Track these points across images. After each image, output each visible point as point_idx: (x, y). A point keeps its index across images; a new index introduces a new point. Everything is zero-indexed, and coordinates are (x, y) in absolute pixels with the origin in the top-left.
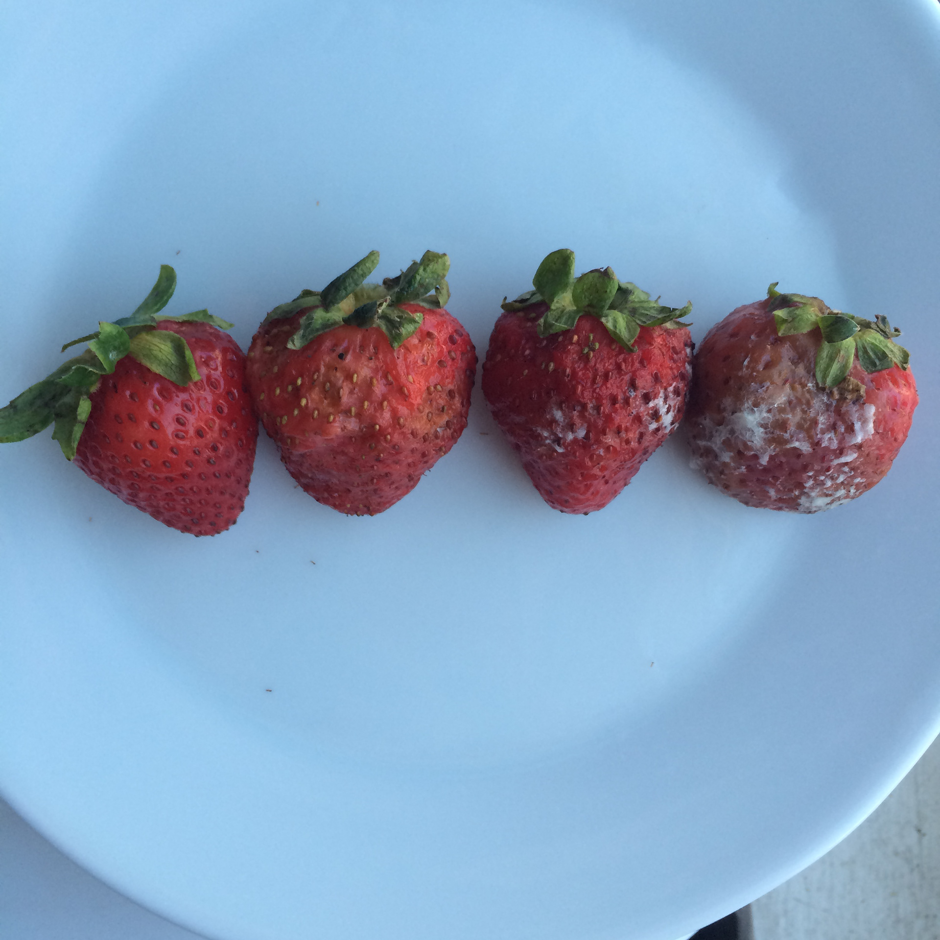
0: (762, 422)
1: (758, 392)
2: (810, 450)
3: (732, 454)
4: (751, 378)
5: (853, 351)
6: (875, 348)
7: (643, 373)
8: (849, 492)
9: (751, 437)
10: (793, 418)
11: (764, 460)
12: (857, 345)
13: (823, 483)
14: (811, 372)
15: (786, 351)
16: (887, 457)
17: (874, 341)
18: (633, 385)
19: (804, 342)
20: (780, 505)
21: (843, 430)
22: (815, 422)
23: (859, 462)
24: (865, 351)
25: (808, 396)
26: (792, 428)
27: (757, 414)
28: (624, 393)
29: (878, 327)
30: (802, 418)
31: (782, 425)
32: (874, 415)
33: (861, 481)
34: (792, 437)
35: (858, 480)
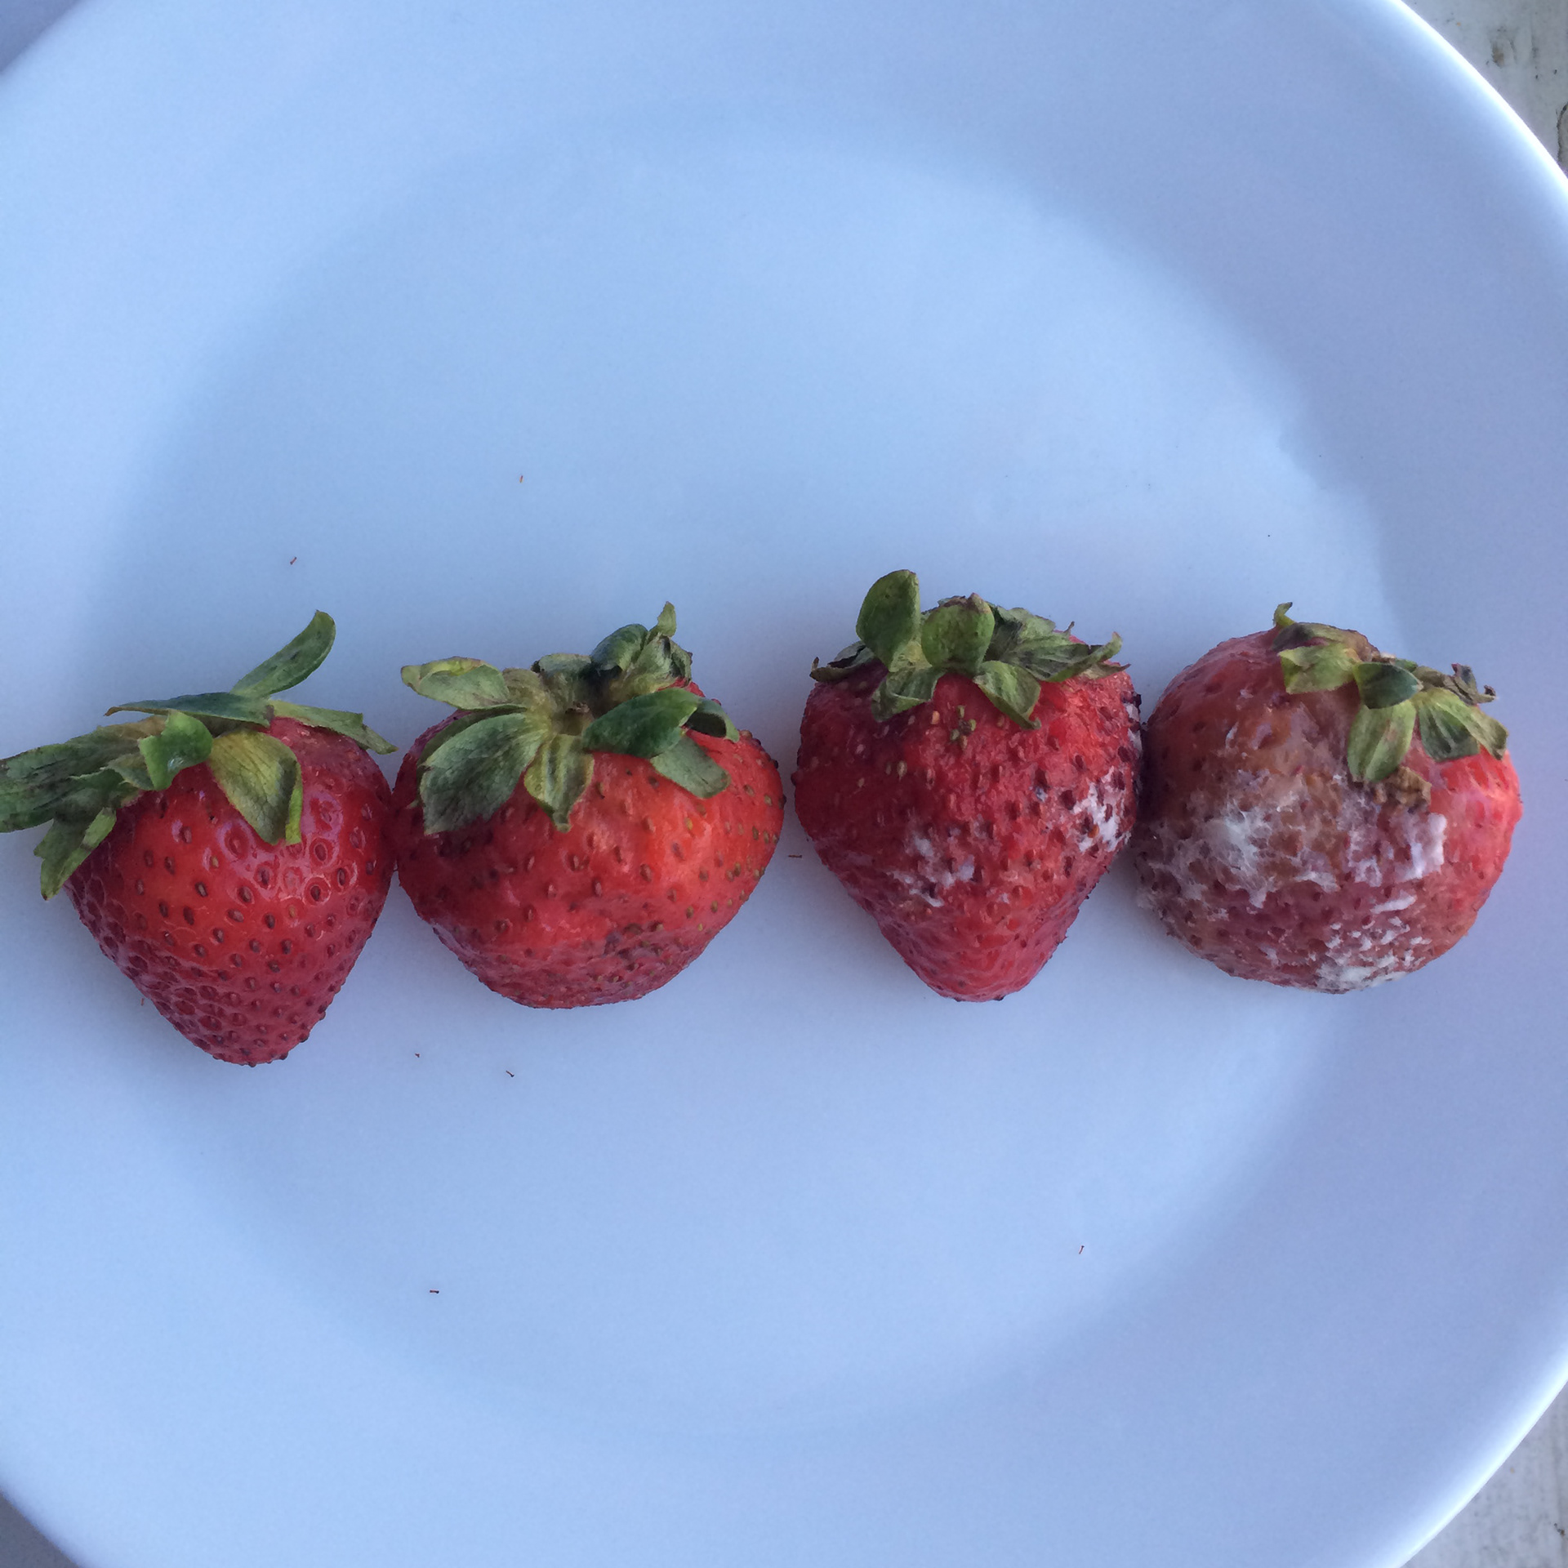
0: (1255, 836)
1: (1248, 784)
2: (1336, 886)
3: (1205, 887)
4: (1237, 762)
5: (1411, 724)
6: (1449, 721)
7: (1055, 759)
8: (1404, 959)
9: (1236, 860)
10: (1307, 833)
11: (1259, 900)
12: (1417, 715)
13: (1357, 944)
14: (1339, 755)
15: (1298, 717)
16: (1467, 904)
17: (1446, 708)
18: (1041, 782)
19: (1331, 704)
20: (1287, 976)
21: (1391, 855)
22: (1345, 841)
23: (1419, 912)
24: (1433, 726)
25: (1333, 795)
26: (1305, 849)
27: (1247, 823)
28: (1029, 797)
29: (1457, 685)
30: (1322, 833)
31: (1289, 843)
32: (1445, 833)
33: (1424, 942)
34: (1305, 863)
35: (1418, 941)
